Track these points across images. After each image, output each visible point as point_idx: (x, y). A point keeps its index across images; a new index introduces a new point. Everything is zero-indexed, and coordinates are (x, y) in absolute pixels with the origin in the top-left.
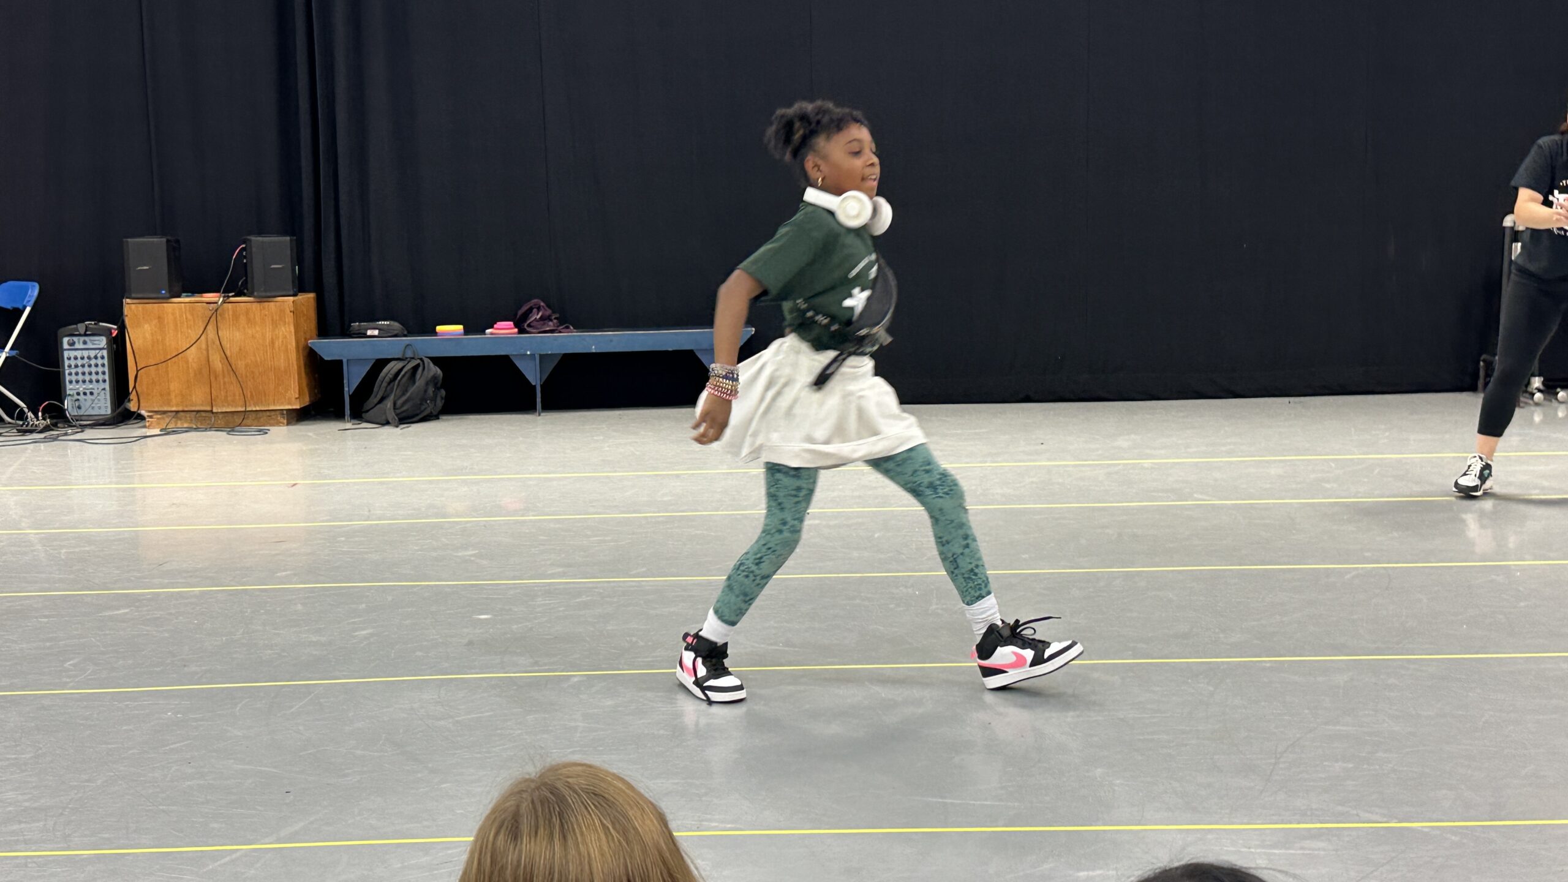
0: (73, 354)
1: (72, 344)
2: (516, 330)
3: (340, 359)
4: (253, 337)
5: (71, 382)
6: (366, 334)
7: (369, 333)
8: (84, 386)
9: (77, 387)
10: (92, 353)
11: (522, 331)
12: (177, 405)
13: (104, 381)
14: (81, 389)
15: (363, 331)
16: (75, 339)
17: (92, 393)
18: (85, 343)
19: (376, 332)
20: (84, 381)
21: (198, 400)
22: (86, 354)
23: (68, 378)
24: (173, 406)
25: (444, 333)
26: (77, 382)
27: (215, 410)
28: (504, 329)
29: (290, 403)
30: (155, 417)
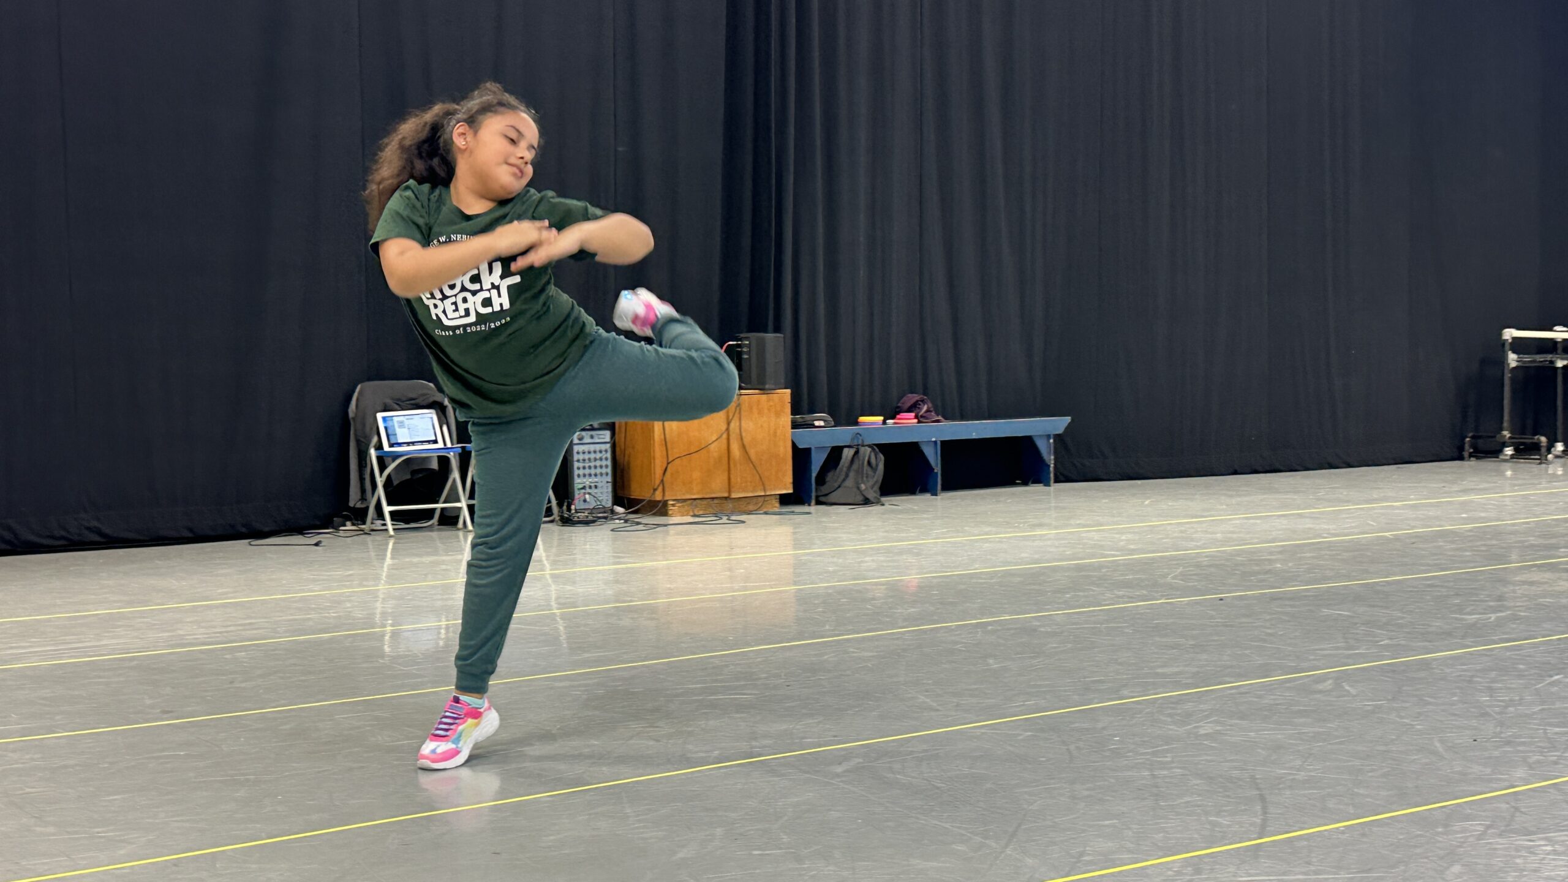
0: (581, 448)
1: (581, 439)
2: (916, 421)
3: (808, 447)
4: (762, 426)
5: (579, 476)
6: (813, 425)
7: (817, 423)
8: (590, 480)
9: (585, 480)
10: (598, 447)
11: (919, 422)
12: (698, 493)
13: (607, 474)
14: (588, 483)
15: (812, 423)
16: (584, 433)
17: (596, 487)
18: (592, 437)
19: (822, 423)
20: (590, 475)
21: (718, 488)
22: (592, 448)
23: (576, 472)
24: (694, 494)
25: (864, 423)
26: (584, 475)
27: (734, 496)
28: (908, 420)
29: (785, 489)
30: (678, 505)
